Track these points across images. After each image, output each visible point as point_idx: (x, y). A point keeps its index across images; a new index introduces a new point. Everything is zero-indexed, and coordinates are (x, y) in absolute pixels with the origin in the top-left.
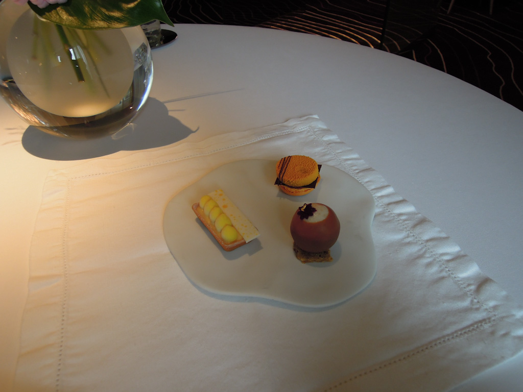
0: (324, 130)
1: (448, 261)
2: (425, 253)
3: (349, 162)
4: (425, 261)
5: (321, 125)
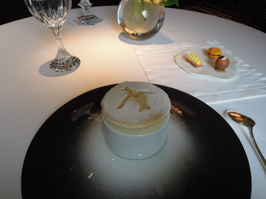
0: (219, 45)
1: (258, 76)
2: (252, 74)
3: (228, 53)
4: (252, 76)
5: (218, 43)
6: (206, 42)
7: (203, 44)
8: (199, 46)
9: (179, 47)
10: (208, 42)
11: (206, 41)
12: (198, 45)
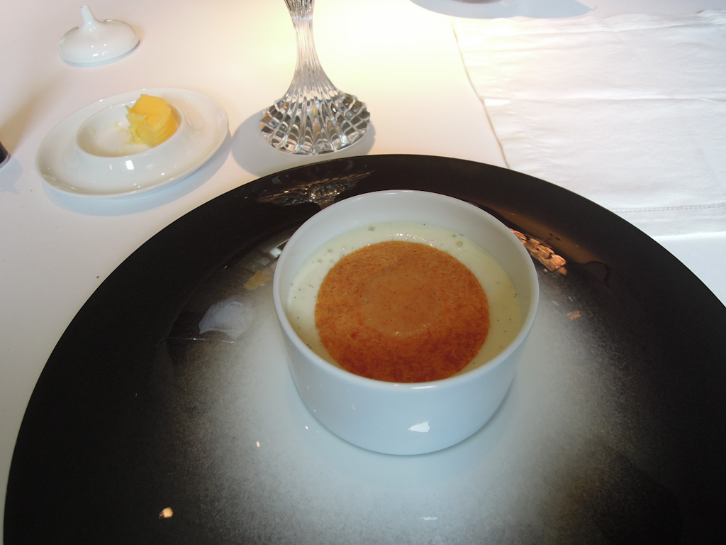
6: (700, 15)
7: (693, 22)
8: (676, 26)
9: (608, 30)
10: (707, 14)
11: (700, 12)
12: (672, 24)
